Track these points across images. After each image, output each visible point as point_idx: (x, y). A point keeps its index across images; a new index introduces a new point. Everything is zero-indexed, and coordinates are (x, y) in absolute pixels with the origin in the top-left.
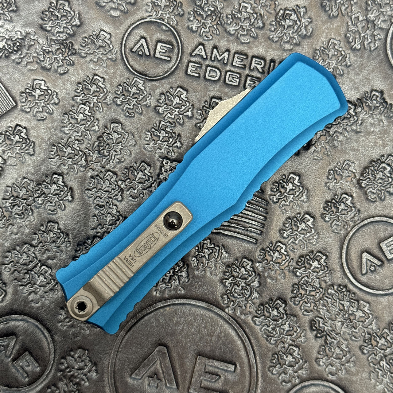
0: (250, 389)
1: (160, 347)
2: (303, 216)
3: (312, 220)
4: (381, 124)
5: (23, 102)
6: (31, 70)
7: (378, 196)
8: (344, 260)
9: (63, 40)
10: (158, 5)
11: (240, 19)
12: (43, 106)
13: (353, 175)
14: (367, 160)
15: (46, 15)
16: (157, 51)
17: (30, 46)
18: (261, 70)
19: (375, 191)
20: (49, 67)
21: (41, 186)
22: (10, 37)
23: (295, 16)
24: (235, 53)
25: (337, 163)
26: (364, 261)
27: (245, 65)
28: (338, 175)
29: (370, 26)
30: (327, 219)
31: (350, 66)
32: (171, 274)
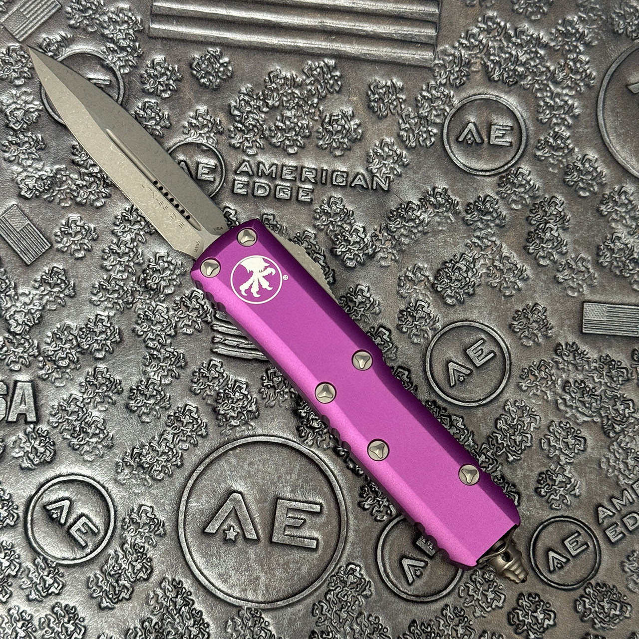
0: (340, 530)
1: (234, 494)
2: (378, 329)
3: (387, 333)
4: (449, 221)
5: (59, 242)
6: (64, 207)
7: (456, 299)
8: (429, 374)
9: (97, 173)
10: (196, 126)
11: (284, 130)
12: (81, 244)
13: (426, 279)
14: (440, 261)
15: (77, 150)
16: (199, 173)
17: (62, 182)
18: (313, 181)
19: (453, 295)
20: (84, 201)
21: (84, 330)
22: (40, 176)
23: (343, 122)
24: (283, 166)
25: (408, 270)
26: (451, 372)
27: (295, 178)
28: (409, 280)
29: (423, 122)
30: (404, 330)
31: (407, 165)
32: (239, 410)
